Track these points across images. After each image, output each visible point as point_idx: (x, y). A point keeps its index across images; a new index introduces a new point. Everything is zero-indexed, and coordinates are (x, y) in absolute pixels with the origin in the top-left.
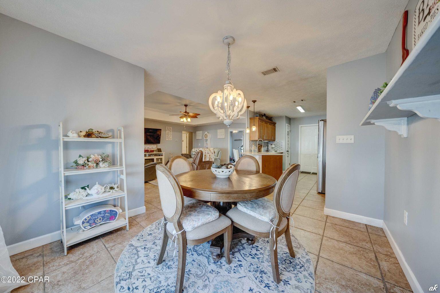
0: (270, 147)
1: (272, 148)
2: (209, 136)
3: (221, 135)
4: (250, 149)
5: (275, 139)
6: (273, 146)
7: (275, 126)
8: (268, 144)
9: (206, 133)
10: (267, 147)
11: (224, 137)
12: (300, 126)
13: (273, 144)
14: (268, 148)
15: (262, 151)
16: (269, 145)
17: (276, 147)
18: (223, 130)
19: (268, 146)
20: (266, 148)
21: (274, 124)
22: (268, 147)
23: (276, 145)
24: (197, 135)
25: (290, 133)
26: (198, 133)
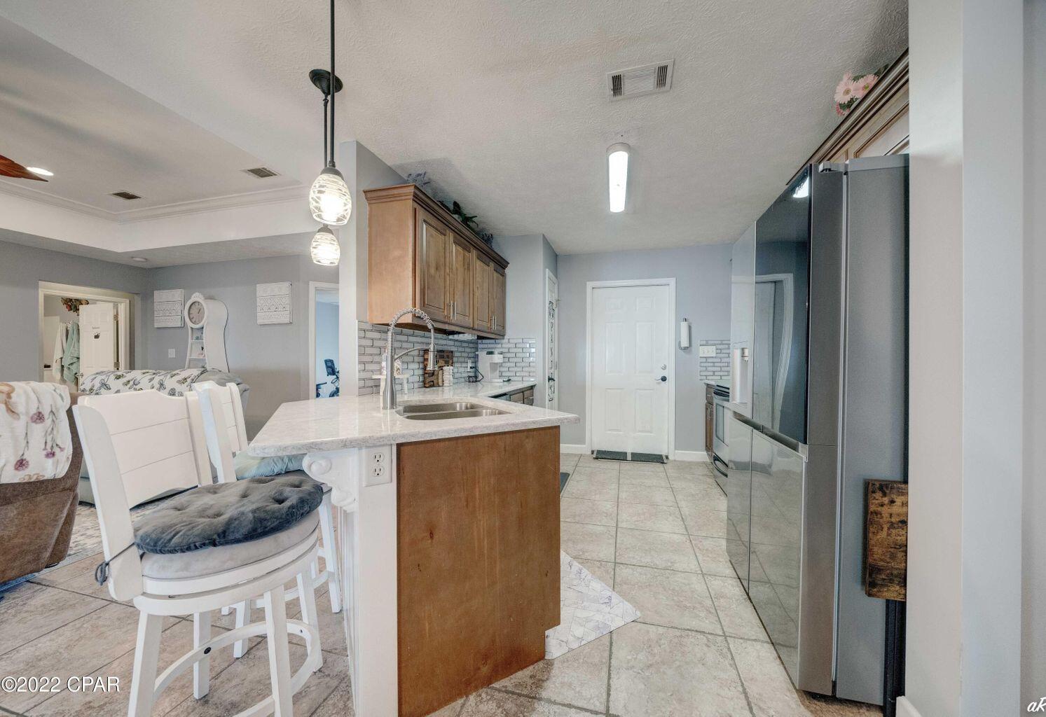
0: (485, 362)
1: (494, 366)
2: (214, 313)
3: (273, 308)
4: (364, 375)
5: (504, 327)
6: (497, 358)
7: (503, 275)
8: (477, 349)
9: (197, 297)
10: (470, 365)
11: (287, 320)
12: (590, 285)
13: (496, 351)
14: (475, 368)
15: (446, 384)
16: (482, 355)
17: (508, 364)
18: (283, 288)
19: (475, 359)
20: (465, 369)
21: (501, 264)
22: (475, 362)
23: (508, 355)
24: (156, 306)
25: (556, 310)
26: (160, 296)
